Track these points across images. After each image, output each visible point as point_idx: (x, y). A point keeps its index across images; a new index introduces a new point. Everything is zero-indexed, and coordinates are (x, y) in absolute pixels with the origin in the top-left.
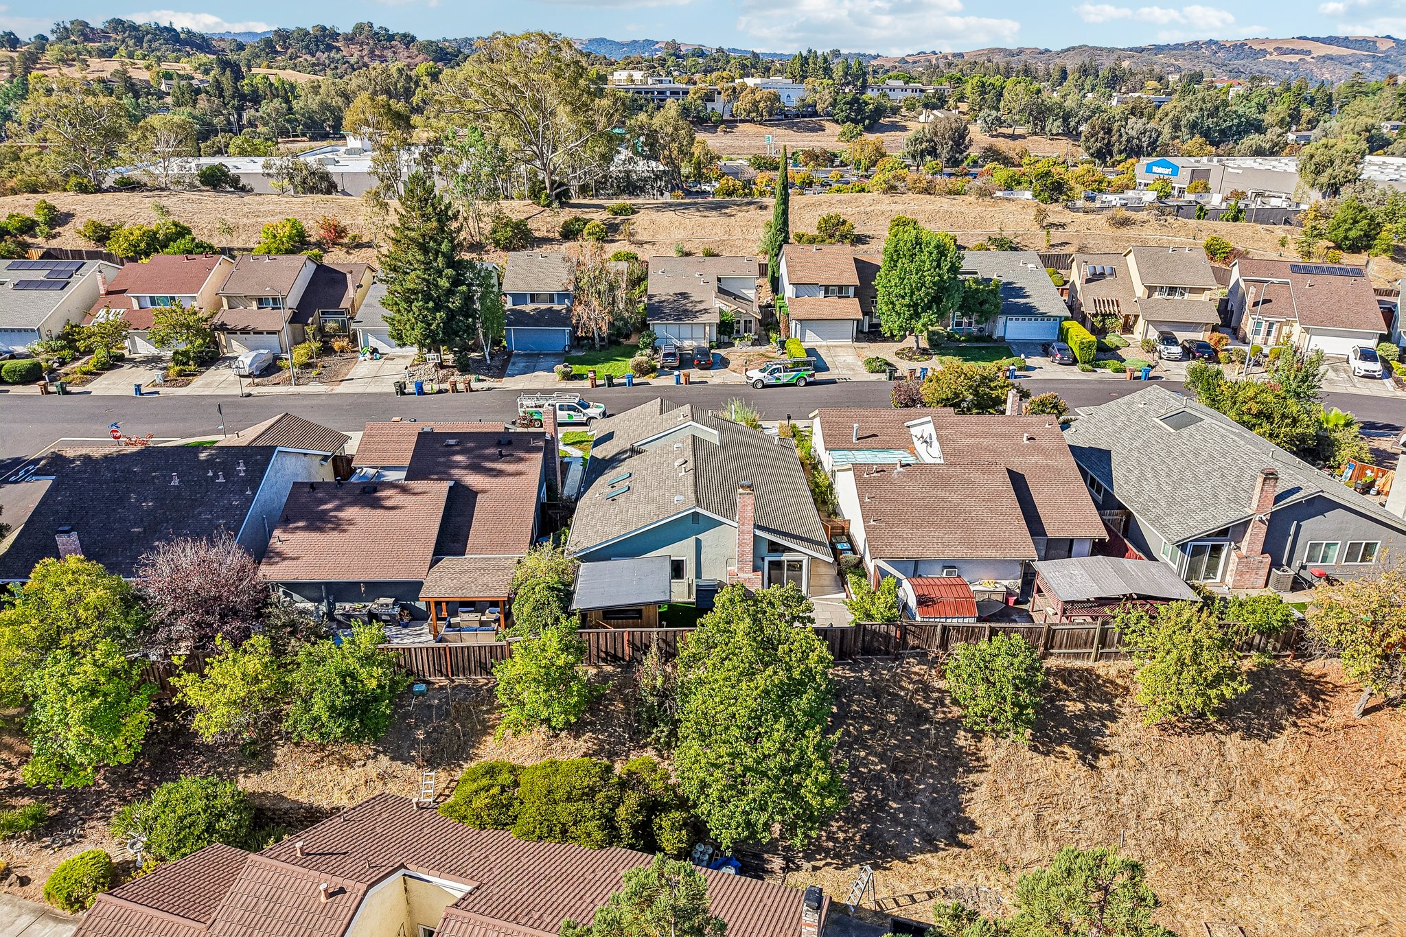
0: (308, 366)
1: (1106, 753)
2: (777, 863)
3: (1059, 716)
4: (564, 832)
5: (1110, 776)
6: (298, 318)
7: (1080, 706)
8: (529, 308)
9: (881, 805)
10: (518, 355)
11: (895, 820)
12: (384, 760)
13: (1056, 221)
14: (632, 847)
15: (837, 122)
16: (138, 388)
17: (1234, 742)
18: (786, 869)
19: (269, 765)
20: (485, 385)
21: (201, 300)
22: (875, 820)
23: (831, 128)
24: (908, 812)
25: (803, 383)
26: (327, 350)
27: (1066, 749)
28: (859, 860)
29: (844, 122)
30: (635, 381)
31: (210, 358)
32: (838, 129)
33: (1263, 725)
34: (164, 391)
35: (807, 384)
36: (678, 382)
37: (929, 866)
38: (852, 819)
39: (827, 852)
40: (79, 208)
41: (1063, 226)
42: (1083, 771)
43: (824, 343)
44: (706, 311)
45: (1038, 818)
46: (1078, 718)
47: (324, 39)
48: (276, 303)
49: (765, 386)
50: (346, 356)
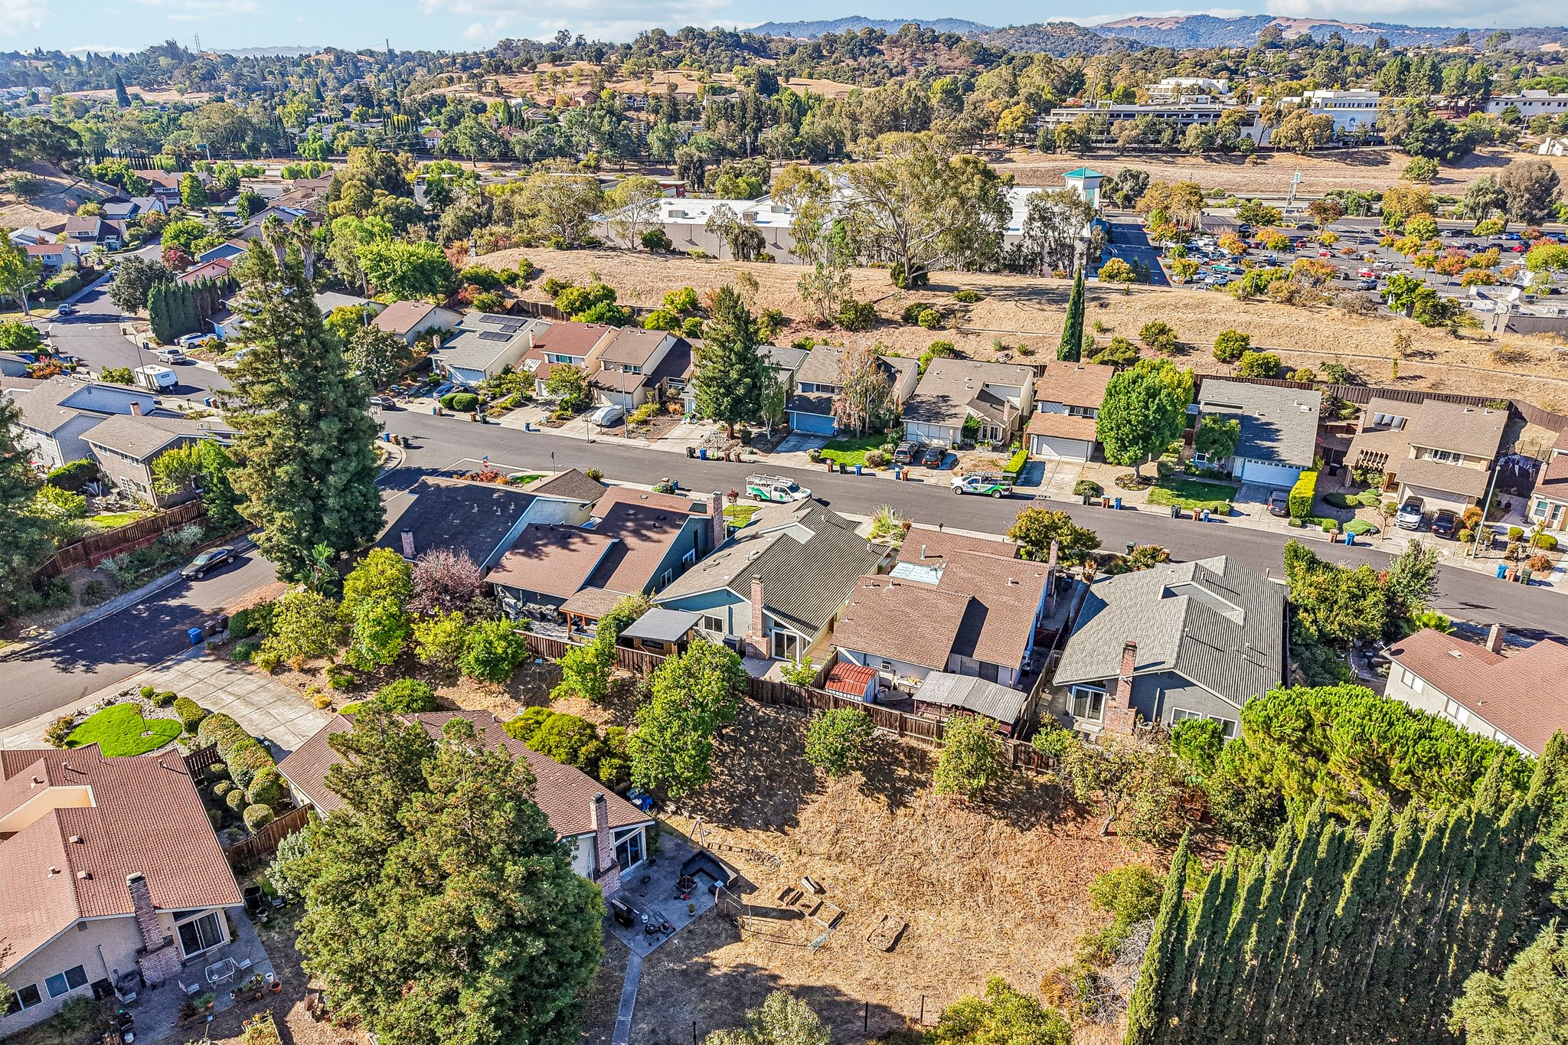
0: (645, 422)
1: (906, 807)
2: (672, 807)
3: (890, 776)
4: (550, 751)
5: (901, 821)
6: (649, 383)
7: (907, 773)
8: (813, 395)
9: (751, 796)
10: (797, 434)
11: (755, 807)
12: (507, 696)
13: (1425, 348)
14: (581, 769)
15: (1408, 153)
16: (528, 426)
17: (999, 826)
18: (674, 813)
19: (454, 685)
20: (753, 458)
21: (587, 363)
22: (744, 803)
23: (1400, 161)
24: (764, 805)
25: (997, 495)
26: (663, 411)
27: (882, 797)
28: (719, 821)
29: (1417, 154)
30: (864, 471)
31: (583, 407)
32: (1406, 161)
33: (1027, 820)
34: (545, 430)
35: (1002, 497)
36: (898, 477)
37: (756, 837)
38: (730, 800)
39: (706, 811)
40: (549, 265)
41: (1431, 355)
42: (886, 813)
43: (1058, 458)
44: (955, 415)
45: (838, 831)
46: (901, 780)
47: (869, 43)
48: (637, 370)
49: (963, 493)
50: (676, 417)
